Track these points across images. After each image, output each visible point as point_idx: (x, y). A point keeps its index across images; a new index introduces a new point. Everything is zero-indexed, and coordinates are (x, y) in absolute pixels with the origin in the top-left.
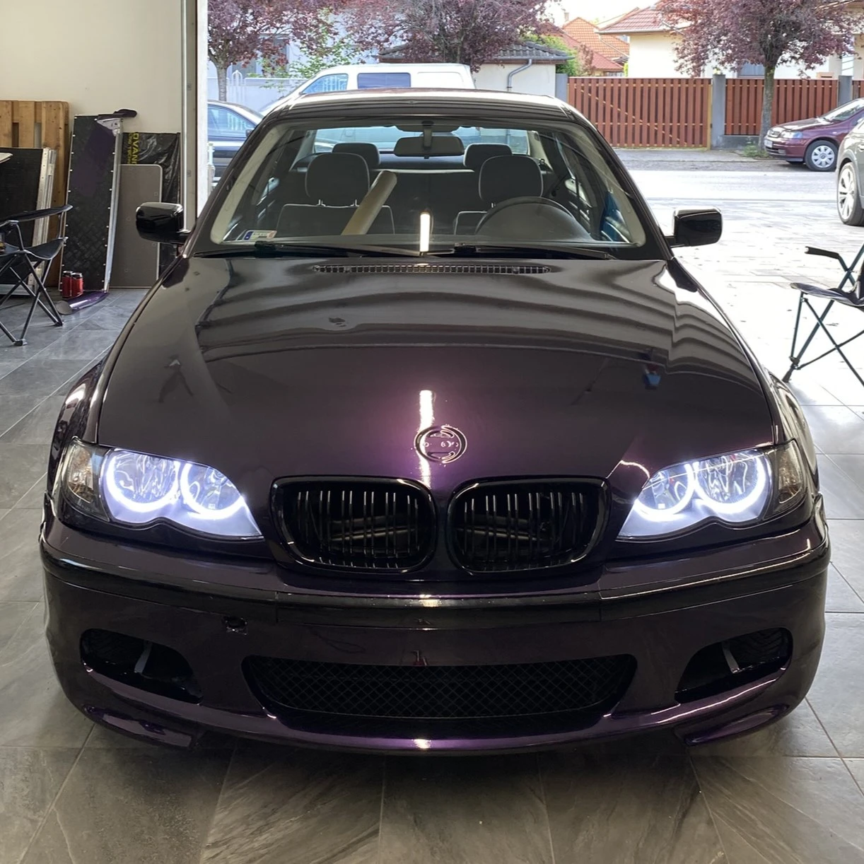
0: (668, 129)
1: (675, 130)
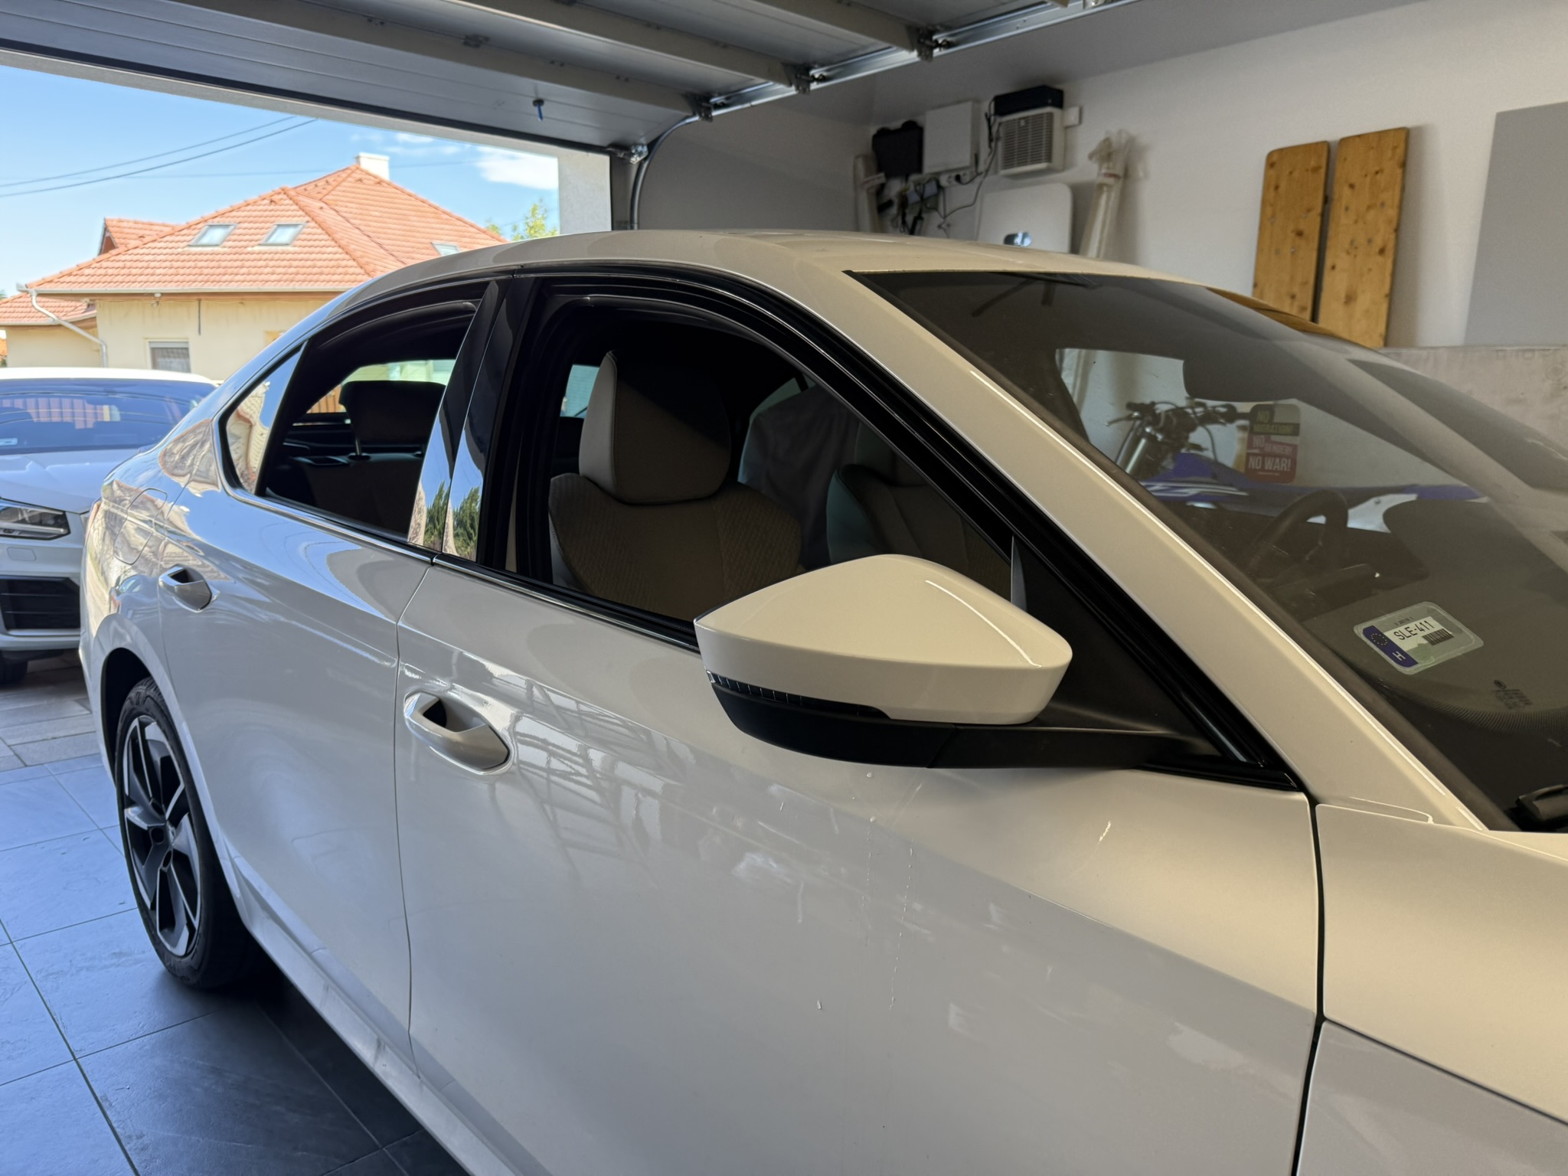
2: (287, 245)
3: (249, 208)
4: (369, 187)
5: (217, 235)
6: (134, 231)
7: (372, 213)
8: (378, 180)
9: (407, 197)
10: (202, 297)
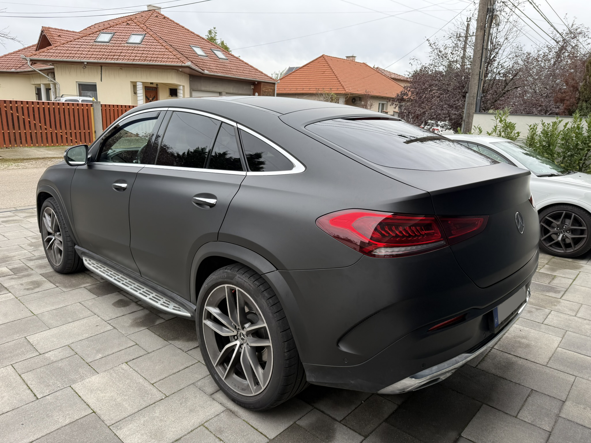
0: (69, 134)
1: (73, 135)
2: (139, 44)
3: (117, 26)
4: (160, 20)
5: (105, 37)
6: (55, 33)
7: (164, 31)
8: (163, 17)
9: (176, 25)
10: (102, 65)
